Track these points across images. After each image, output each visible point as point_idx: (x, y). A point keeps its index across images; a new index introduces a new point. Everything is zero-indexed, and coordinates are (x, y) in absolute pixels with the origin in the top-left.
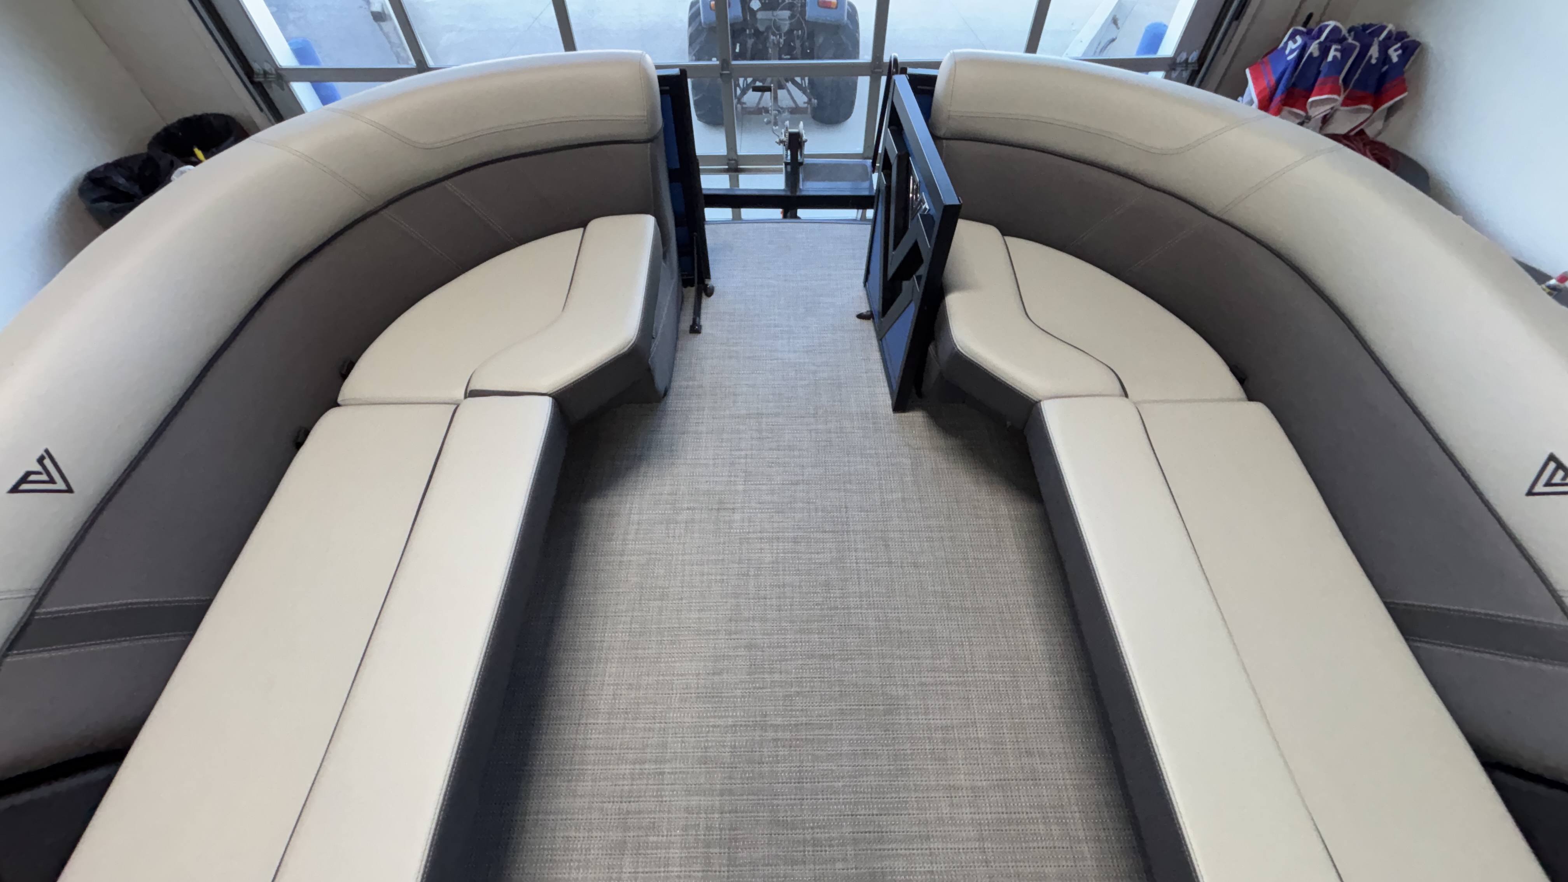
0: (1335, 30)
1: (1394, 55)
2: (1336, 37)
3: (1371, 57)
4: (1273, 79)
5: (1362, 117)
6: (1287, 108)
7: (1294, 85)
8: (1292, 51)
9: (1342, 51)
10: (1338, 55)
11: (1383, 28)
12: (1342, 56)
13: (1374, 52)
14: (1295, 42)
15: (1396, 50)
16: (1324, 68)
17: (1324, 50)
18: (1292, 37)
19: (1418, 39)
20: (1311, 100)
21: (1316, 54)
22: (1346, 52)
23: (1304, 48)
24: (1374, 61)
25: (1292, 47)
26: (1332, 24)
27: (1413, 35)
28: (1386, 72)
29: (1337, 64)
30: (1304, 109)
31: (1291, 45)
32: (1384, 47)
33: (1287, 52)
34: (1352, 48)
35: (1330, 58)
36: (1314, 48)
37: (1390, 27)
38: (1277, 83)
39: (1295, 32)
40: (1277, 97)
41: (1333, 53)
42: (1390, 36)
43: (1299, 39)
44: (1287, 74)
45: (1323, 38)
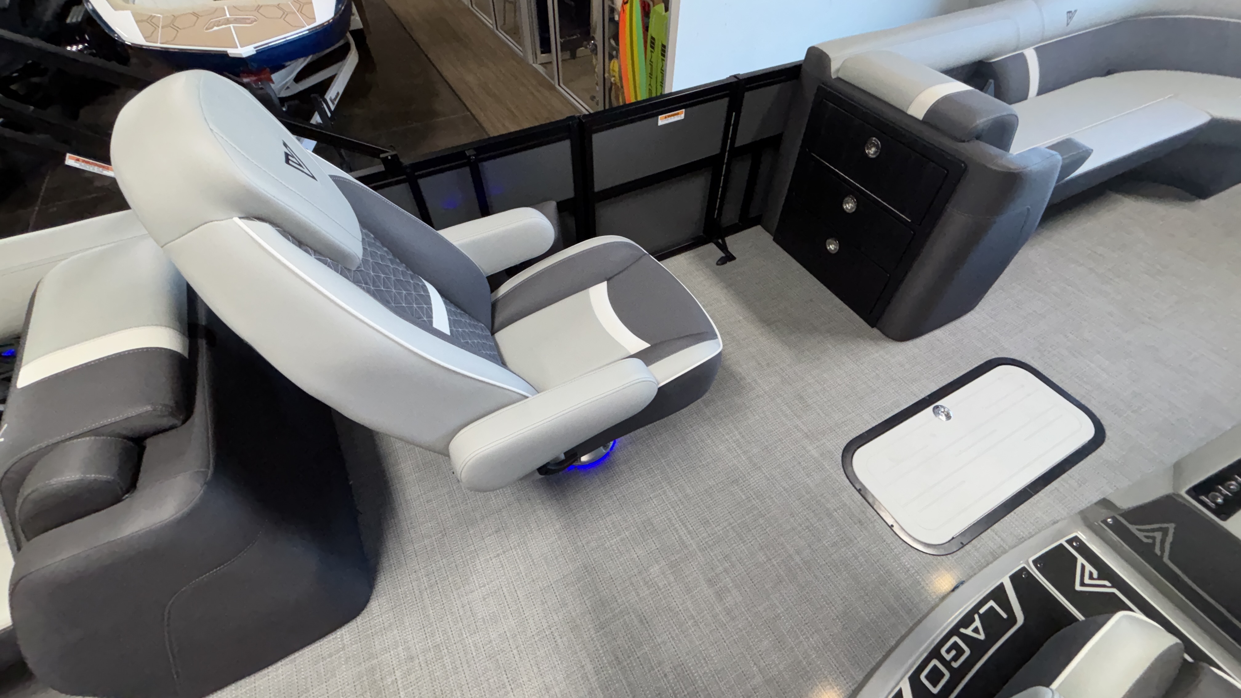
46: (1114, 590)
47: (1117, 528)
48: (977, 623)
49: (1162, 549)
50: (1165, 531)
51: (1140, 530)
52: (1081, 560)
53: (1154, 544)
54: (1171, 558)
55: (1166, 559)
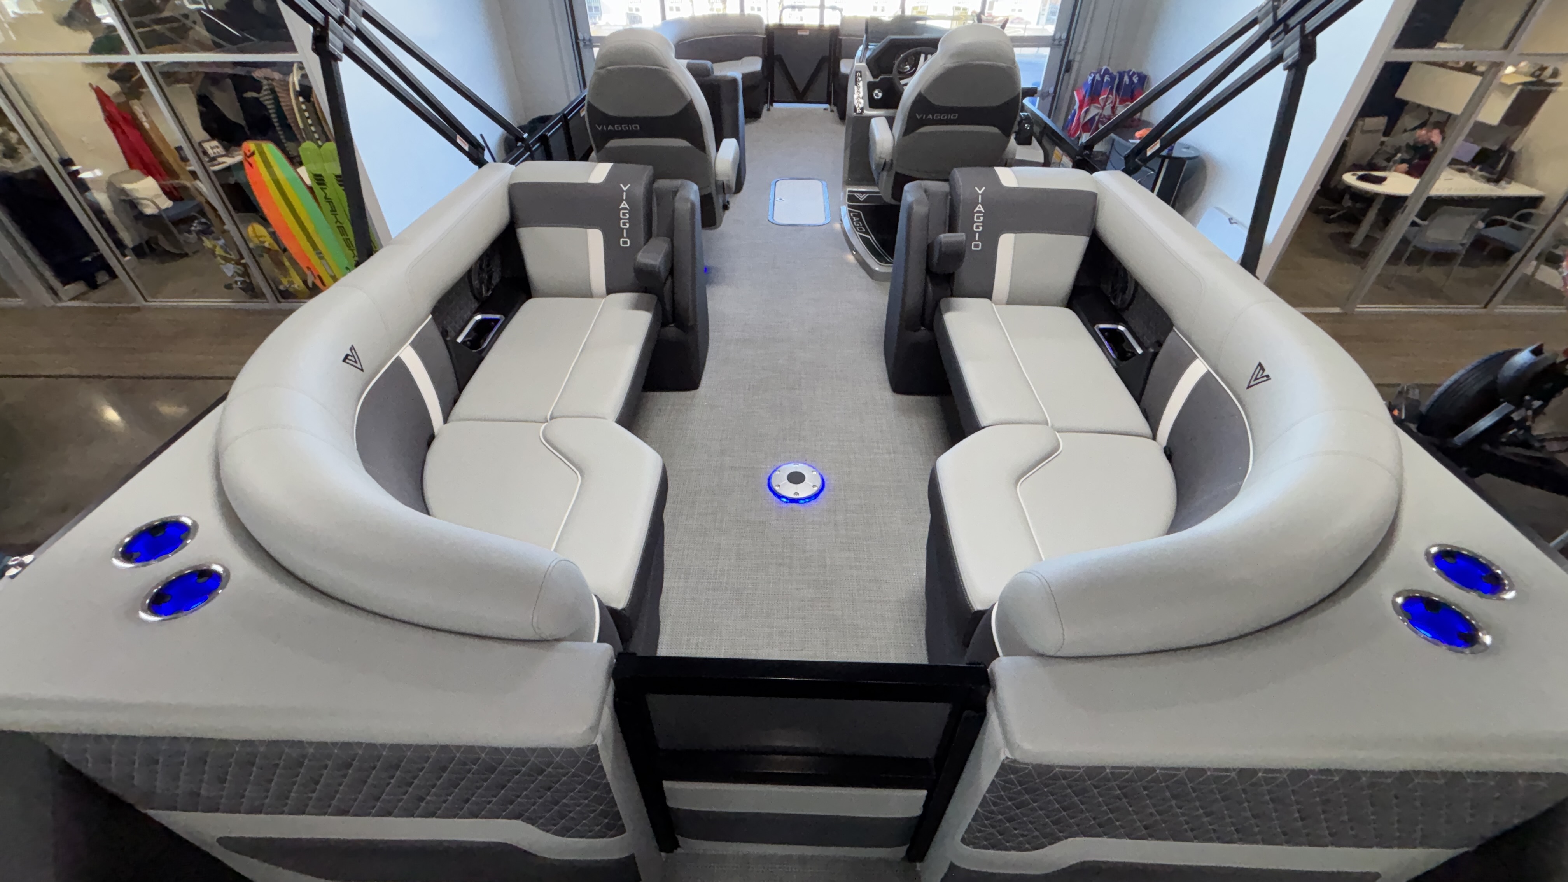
0: (1107, 70)
1: (1135, 79)
2: (1107, 72)
3: (1126, 81)
4: (1084, 92)
6: (1092, 105)
7: (1094, 94)
8: (1091, 80)
9: (1111, 78)
10: (1110, 80)
11: (1131, 70)
13: (1126, 79)
16: (1104, 85)
17: (1103, 77)
18: (1090, 75)
20: (1101, 98)
21: (1100, 79)
22: (1113, 78)
23: (1094, 77)
24: (1127, 83)
25: (1090, 78)
26: (1104, 68)
27: (1145, 73)
28: (1134, 88)
29: (1110, 85)
30: (1099, 104)
32: (1131, 78)
33: (1089, 81)
34: (1116, 77)
35: (1105, 80)
36: (1098, 77)
37: (1134, 70)
38: (1086, 93)
39: (1091, 73)
40: (1087, 99)
41: (1106, 78)
42: (1134, 73)
43: (1093, 75)
44: (1089, 89)
45: (1102, 73)
46: (868, 194)
47: (851, 180)
48: (854, 218)
49: (866, 175)
52: (855, 194)
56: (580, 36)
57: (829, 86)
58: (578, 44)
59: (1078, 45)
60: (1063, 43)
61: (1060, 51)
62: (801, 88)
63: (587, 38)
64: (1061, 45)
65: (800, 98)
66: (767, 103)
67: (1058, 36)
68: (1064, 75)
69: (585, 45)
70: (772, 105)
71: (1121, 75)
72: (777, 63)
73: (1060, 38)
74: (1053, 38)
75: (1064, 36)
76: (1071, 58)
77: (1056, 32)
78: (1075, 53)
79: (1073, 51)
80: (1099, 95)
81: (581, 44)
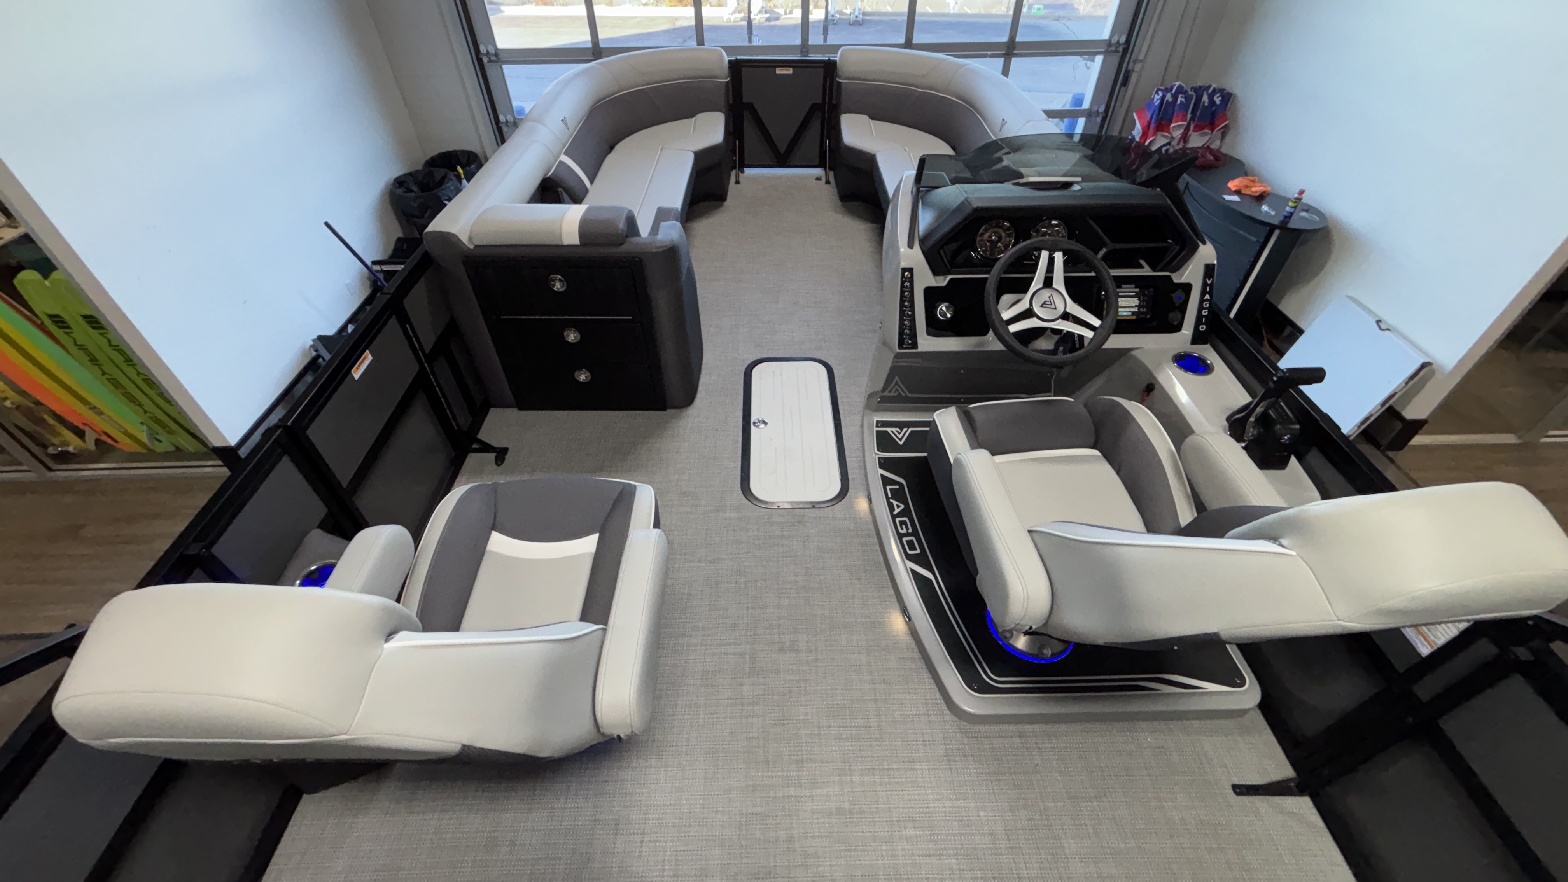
0: (1180, 87)
1: (1217, 100)
2: (1180, 90)
3: (1204, 102)
4: (1149, 115)
5: (1206, 138)
6: (1159, 133)
7: (1162, 119)
8: (1157, 100)
9: (1186, 98)
10: (1183, 100)
11: (1210, 86)
12: (1186, 100)
13: (1205, 99)
14: (1158, 95)
15: (1218, 97)
16: (1176, 108)
17: (1175, 97)
18: (1157, 93)
19: (1231, 91)
20: (1172, 125)
21: (1170, 100)
22: (1188, 98)
23: (1164, 98)
24: (1206, 104)
25: (1157, 98)
26: (1177, 84)
27: (1228, 90)
28: (1215, 111)
29: (1185, 106)
30: (1169, 132)
31: (1157, 97)
32: (1211, 97)
33: (1155, 101)
34: (1192, 96)
35: (1179, 102)
36: (1169, 97)
37: (1214, 86)
38: (1151, 118)
39: (1158, 90)
40: (1152, 126)
41: (1180, 99)
42: (1214, 91)
43: (1161, 94)
44: (1156, 113)
45: (1174, 91)
46: (911, 429)
47: (884, 399)
49: (904, 392)
50: (897, 383)
51: (890, 392)
53: (899, 393)
54: (910, 393)
55: (909, 395)
56: (483, 49)
57: (822, 143)
58: (480, 61)
59: (1141, 50)
60: (1121, 49)
61: (1115, 60)
62: (782, 148)
63: (492, 50)
64: (1118, 52)
65: (782, 161)
66: (735, 168)
67: (1114, 41)
68: (1119, 91)
69: (490, 61)
70: (743, 172)
71: (1199, 91)
72: (746, 114)
73: (1118, 42)
74: (1109, 43)
75: (1123, 39)
76: (1130, 67)
77: (1112, 34)
78: (1135, 61)
79: (1133, 57)
80: (1171, 123)
81: (485, 60)
